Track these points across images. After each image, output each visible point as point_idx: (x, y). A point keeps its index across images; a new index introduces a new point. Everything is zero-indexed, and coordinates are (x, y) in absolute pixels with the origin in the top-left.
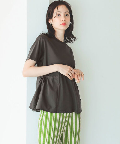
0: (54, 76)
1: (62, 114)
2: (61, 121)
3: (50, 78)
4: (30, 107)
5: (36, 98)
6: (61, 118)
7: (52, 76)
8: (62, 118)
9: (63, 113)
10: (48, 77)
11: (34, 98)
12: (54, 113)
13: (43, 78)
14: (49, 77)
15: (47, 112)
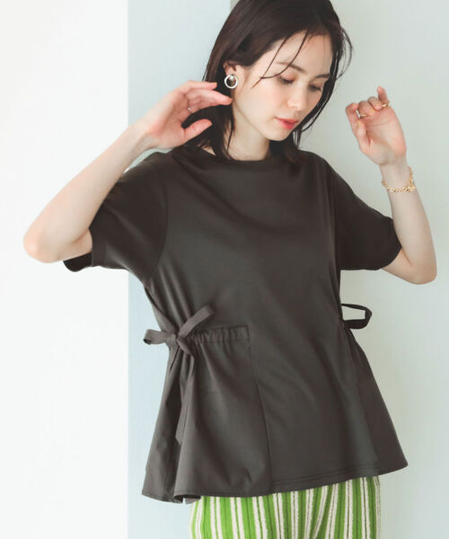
0: (230, 328)
1: (294, 496)
2: (297, 521)
3: (216, 345)
4: (149, 491)
5: (165, 445)
6: (295, 508)
7: (223, 333)
8: (297, 510)
9: (302, 488)
10: (206, 342)
11: (157, 445)
12: (261, 498)
13: (183, 347)
14: (208, 337)
15: (226, 498)
